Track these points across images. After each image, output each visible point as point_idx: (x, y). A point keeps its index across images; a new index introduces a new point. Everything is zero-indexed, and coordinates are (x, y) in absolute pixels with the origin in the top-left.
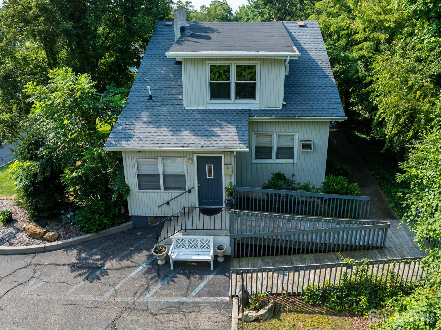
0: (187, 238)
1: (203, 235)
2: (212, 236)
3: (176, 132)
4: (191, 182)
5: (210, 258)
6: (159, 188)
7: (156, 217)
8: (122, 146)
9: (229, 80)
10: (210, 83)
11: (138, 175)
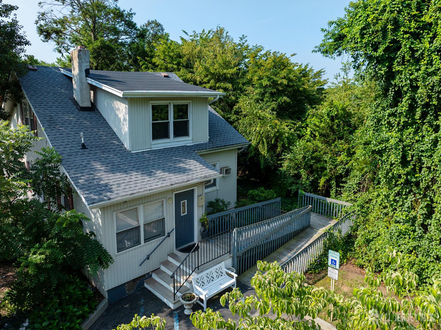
0: (204, 274)
1: (215, 265)
2: (223, 262)
3: (150, 174)
4: (170, 225)
5: (234, 280)
6: (138, 242)
7: (134, 280)
8: (110, 199)
9: (168, 120)
10: (153, 124)
11: (117, 234)
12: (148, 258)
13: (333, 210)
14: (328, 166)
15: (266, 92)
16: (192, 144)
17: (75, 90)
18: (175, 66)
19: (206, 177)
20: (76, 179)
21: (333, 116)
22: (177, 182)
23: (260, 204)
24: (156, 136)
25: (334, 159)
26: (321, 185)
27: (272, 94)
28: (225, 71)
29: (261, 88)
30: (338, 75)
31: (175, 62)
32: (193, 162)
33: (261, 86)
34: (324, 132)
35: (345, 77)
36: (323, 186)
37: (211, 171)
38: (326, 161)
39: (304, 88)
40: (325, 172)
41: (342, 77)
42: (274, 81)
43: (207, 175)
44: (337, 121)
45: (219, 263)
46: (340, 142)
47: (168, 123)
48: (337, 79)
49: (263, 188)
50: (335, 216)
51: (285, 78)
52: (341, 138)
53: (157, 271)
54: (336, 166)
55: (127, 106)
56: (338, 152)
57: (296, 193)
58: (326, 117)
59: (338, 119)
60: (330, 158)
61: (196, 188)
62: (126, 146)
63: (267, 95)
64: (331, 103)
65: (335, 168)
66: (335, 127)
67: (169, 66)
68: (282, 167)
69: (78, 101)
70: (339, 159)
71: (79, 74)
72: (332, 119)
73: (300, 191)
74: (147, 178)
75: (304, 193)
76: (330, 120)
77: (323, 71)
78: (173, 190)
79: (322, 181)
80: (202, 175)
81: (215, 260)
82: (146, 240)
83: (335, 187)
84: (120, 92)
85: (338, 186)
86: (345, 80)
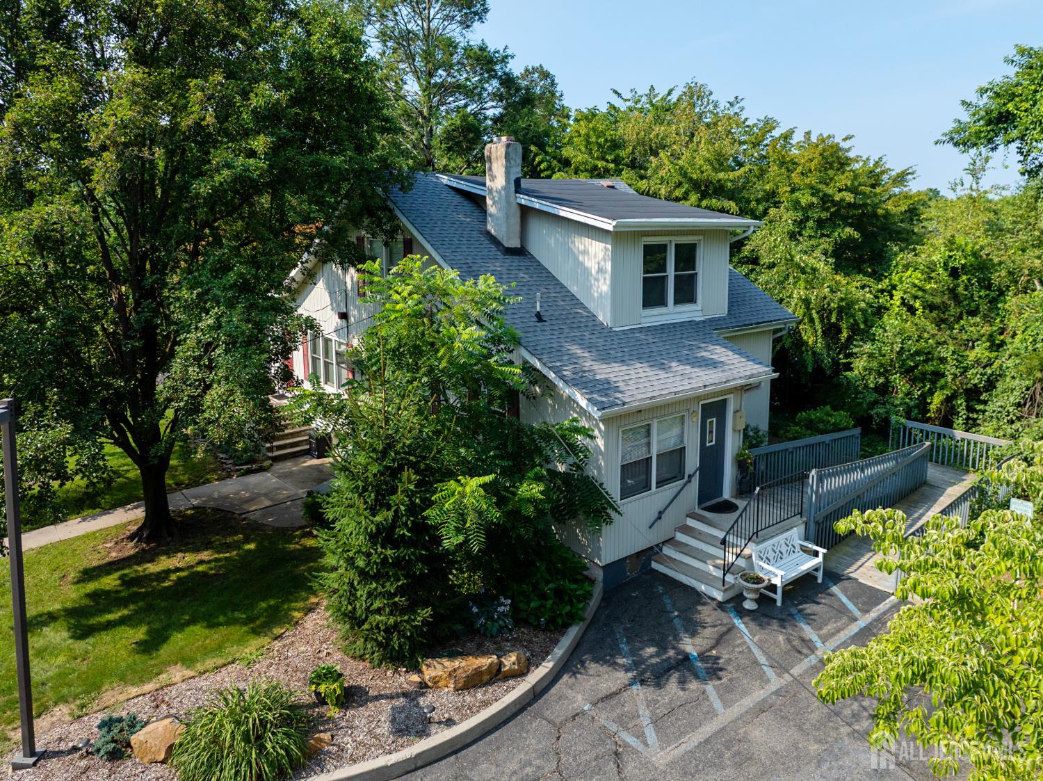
0: (767, 545)
1: (782, 533)
2: (795, 528)
3: (662, 367)
4: (692, 461)
5: (820, 559)
6: (647, 487)
7: (639, 554)
8: (624, 404)
9: (665, 271)
10: (644, 278)
11: (623, 466)
12: (660, 518)
13: (968, 456)
14: (950, 369)
15: (808, 219)
16: (702, 319)
17: (491, 215)
18: (612, 166)
19: (752, 376)
20: (558, 371)
21: (958, 268)
22: (712, 381)
23: (826, 438)
24: (647, 303)
25: (962, 356)
26: (933, 407)
27: (820, 223)
28: (721, 175)
29: (796, 209)
30: (958, 181)
31: (610, 158)
32: (719, 349)
33: (796, 205)
34: (937, 300)
35: (975, 187)
36: (939, 410)
37: (757, 366)
38: (943, 360)
39: (886, 210)
40: (942, 381)
41: (967, 185)
42: (825, 195)
43: (755, 372)
44: (964, 277)
45: (787, 530)
46: (972, 320)
47: (664, 279)
48: (954, 190)
49: (828, 408)
50: (974, 466)
51: (847, 189)
52: (973, 313)
53: (670, 541)
54: (966, 369)
55: (609, 247)
56: (968, 340)
57: (887, 421)
58: (941, 271)
59: (965, 274)
60: (954, 353)
61: (731, 397)
62: (601, 318)
63: (810, 224)
64: (951, 243)
65: (962, 374)
66: (961, 290)
67: (600, 164)
68: (851, 370)
69: (499, 238)
70: (971, 356)
71: (505, 188)
72: (954, 273)
73: (894, 418)
74: (662, 375)
75: (903, 420)
76: (950, 276)
77: (910, 171)
78: (699, 398)
79: (937, 400)
80: (748, 373)
81: (781, 525)
82: (660, 483)
83: (965, 412)
84: (610, 221)
85: (970, 409)
86: (974, 194)
